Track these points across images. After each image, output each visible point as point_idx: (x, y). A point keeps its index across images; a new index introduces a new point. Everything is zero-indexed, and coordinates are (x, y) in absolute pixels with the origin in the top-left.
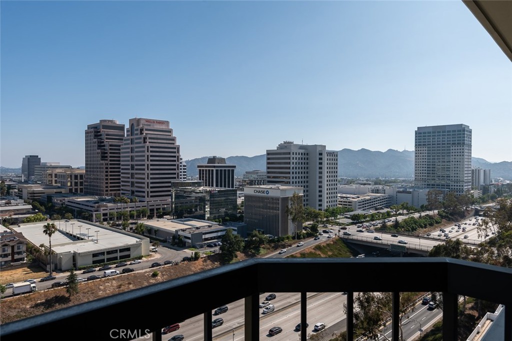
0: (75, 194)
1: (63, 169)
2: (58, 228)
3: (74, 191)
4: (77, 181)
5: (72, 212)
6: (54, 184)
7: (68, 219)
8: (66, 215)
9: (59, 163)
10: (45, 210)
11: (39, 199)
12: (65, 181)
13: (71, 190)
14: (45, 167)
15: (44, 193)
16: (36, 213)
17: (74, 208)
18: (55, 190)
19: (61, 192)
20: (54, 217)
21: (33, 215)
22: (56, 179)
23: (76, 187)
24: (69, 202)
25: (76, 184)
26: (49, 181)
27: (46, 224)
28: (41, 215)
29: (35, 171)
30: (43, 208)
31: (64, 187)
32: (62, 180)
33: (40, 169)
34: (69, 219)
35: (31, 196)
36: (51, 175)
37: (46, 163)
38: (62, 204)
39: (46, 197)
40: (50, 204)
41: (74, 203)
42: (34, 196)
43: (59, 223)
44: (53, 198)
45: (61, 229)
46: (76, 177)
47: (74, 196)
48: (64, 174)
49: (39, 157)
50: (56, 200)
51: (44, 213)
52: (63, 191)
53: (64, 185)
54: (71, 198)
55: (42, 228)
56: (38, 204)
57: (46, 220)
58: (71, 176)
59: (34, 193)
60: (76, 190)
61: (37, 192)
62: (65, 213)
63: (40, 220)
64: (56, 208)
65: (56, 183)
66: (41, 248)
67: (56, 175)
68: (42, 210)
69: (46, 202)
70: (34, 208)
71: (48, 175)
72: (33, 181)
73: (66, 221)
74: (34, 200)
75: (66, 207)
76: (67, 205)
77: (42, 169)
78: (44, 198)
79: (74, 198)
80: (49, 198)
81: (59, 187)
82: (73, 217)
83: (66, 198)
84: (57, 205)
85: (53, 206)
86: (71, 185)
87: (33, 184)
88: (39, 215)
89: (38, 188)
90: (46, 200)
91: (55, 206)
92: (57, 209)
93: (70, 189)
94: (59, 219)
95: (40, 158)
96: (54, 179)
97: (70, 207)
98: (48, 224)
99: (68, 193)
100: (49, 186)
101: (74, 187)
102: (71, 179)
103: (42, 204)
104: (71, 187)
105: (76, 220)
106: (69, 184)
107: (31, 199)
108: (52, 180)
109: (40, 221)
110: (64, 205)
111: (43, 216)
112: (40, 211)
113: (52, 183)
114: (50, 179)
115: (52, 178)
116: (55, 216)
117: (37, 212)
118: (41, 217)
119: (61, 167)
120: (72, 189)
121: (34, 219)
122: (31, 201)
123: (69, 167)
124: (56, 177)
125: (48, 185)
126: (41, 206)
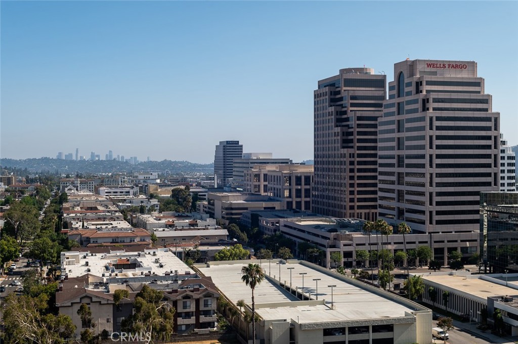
0: (294, 210)
1: (277, 165)
2: (267, 274)
3: (294, 207)
4: (299, 187)
5: (290, 245)
6: (263, 194)
7: (283, 258)
8: (281, 251)
9: (271, 154)
10: (247, 240)
11: (239, 218)
12: (279, 187)
13: (289, 204)
14: (250, 162)
15: (246, 209)
16: (233, 244)
17: (294, 239)
18: (264, 204)
19: (274, 208)
20: (261, 253)
21: (228, 248)
22: (266, 183)
23: (299, 200)
24: (285, 226)
25: (298, 192)
26: (255, 186)
27: (247, 265)
28: (242, 249)
29: (234, 169)
30: (244, 236)
31: (278, 198)
32: (275, 186)
33: (241, 165)
34: (286, 259)
35: (227, 214)
36: (257, 176)
37: (251, 154)
38: (275, 231)
39: (250, 216)
40: (256, 230)
41: (295, 229)
42: (232, 214)
43: (267, 264)
44: (260, 218)
45: (272, 276)
46: (298, 179)
47: (294, 216)
48: (279, 174)
49: (240, 144)
50: (266, 222)
51: (246, 246)
52: (277, 205)
53: (278, 196)
54: (289, 220)
55: (240, 272)
56: (238, 228)
57: (249, 258)
58: (290, 178)
59: (232, 209)
60: (298, 204)
61: (237, 207)
62: (278, 248)
63: (240, 257)
64: (265, 236)
65: (265, 191)
66: (239, 307)
67: (265, 175)
68: (243, 240)
69: (250, 225)
70: (232, 235)
71: (253, 176)
72: (230, 187)
73: (281, 262)
74: (232, 221)
75: (281, 236)
76: (282, 232)
77: (245, 165)
78: (246, 217)
79: (294, 219)
80: (255, 217)
81: (270, 199)
82: (292, 255)
83: (280, 219)
84: (267, 232)
85: (261, 233)
86: (290, 196)
87: (231, 192)
88: (238, 248)
89: (237, 200)
90: (250, 221)
91: (263, 233)
92: (266, 239)
93: (288, 202)
94: (269, 258)
95: (242, 146)
96: (262, 183)
97: (288, 236)
98: (250, 265)
99: (285, 210)
100: (254, 196)
101: (295, 200)
102: (290, 184)
103: (243, 228)
104: (290, 200)
105: (296, 261)
106: (287, 193)
107: (227, 219)
108: (259, 185)
109: (240, 259)
110: (278, 233)
111: (243, 251)
112: (241, 241)
113: (259, 191)
114: (257, 183)
115: (259, 181)
116: (262, 251)
117: (236, 243)
118: (241, 252)
119: (274, 162)
120: (291, 202)
121: (231, 255)
122: (227, 222)
123: (286, 162)
124: (265, 180)
125: (253, 194)
126: (242, 232)
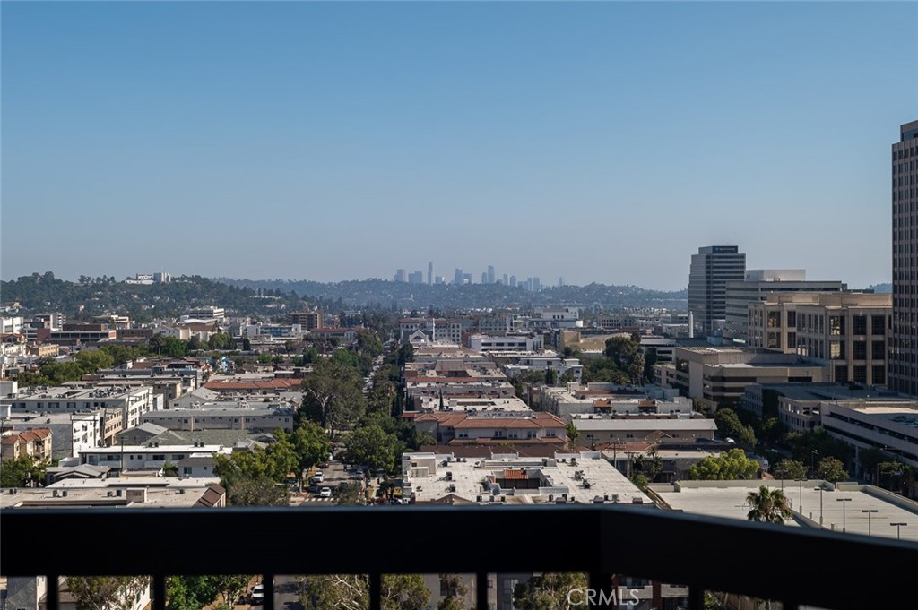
0: (856, 387)
1: (816, 294)
2: (796, 509)
3: (851, 377)
4: (862, 338)
5: (844, 453)
6: (786, 350)
7: (828, 479)
8: (823, 465)
9: (802, 272)
10: (754, 441)
11: (738, 399)
12: (823, 337)
13: (841, 372)
14: (760, 287)
15: (753, 379)
16: (726, 448)
17: (851, 441)
18: (789, 372)
19: (810, 379)
20: (782, 467)
21: (717, 455)
22: (794, 330)
23: (860, 363)
24: (833, 415)
25: (860, 349)
26: (771, 335)
27: (757, 491)
28: (743, 457)
29: (729, 302)
30: (749, 433)
31: (818, 360)
32: (812, 336)
33: (741, 294)
34: (834, 481)
35: (714, 389)
36: (775, 315)
37: (762, 272)
38: (812, 424)
39: (760, 393)
40: (772, 421)
41: (853, 421)
42: (724, 389)
43: (797, 490)
44: (780, 398)
45: (805, 514)
46: (860, 322)
47: (852, 396)
48: (821, 312)
49: (740, 252)
50: (793, 407)
51: (754, 452)
52: (816, 374)
53: (817, 354)
54: (840, 403)
55: (745, 502)
56: (735, 416)
57: (759, 476)
58: (842, 320)
59: (724, 379)
60: (860, 372)
61: (733, 375)
62: (819, 459)
63: (741, 474)
64: (791, 435)
65: (791, 345)
67: (791, 314)
68: (746, 440)
69: (760, 413)
70: (723, 430)
71: (766, 316)
72: (719, 335)
73: (823, 487)
74: (724, 403)
75: (823, 436)
76: (825, 427)
77: (749, 294)
78: (753, 396)
79: (851, 402)
80: (771, 397)
81: (801, 362)
82: (846, 474)
83: (824, 403)
84: (794, 426)
85: (782, 428)
86: (842, 356)
87: (721, 346)
88: (736, 456)
89: (734, 362)
90: (761, 403)
91: (787, 429)
92: (793, 440)
93: (838, 368)
94: (798, 478)
95: (743, 256)
96: (786, 330)
97: (838, 436)
98: (763, 491)
99: (832, 384)
100: (769, 355)
101: (852, 363)
102: (843, 333)
103: (746, 418)
104: (842, 363)
105: (855, 485)
106: (835, 350)
107: (715, 399)
108: (779, 334)
109: (741, 478)
110: (816, 428)
111: (747, 462)
112: (741, 442)
113: (779, 345)
114: (775, 330)
115: (779, 325)
116: (786, 463)
117: (732, 446)
118: (742, 464)
119: (810, 288)
120: (846, 368)
121: (722, 470)
122: (714, 405)
123: (834, 288)
124: (791, 324)
125: (765, 351)
126: (745, 425)
